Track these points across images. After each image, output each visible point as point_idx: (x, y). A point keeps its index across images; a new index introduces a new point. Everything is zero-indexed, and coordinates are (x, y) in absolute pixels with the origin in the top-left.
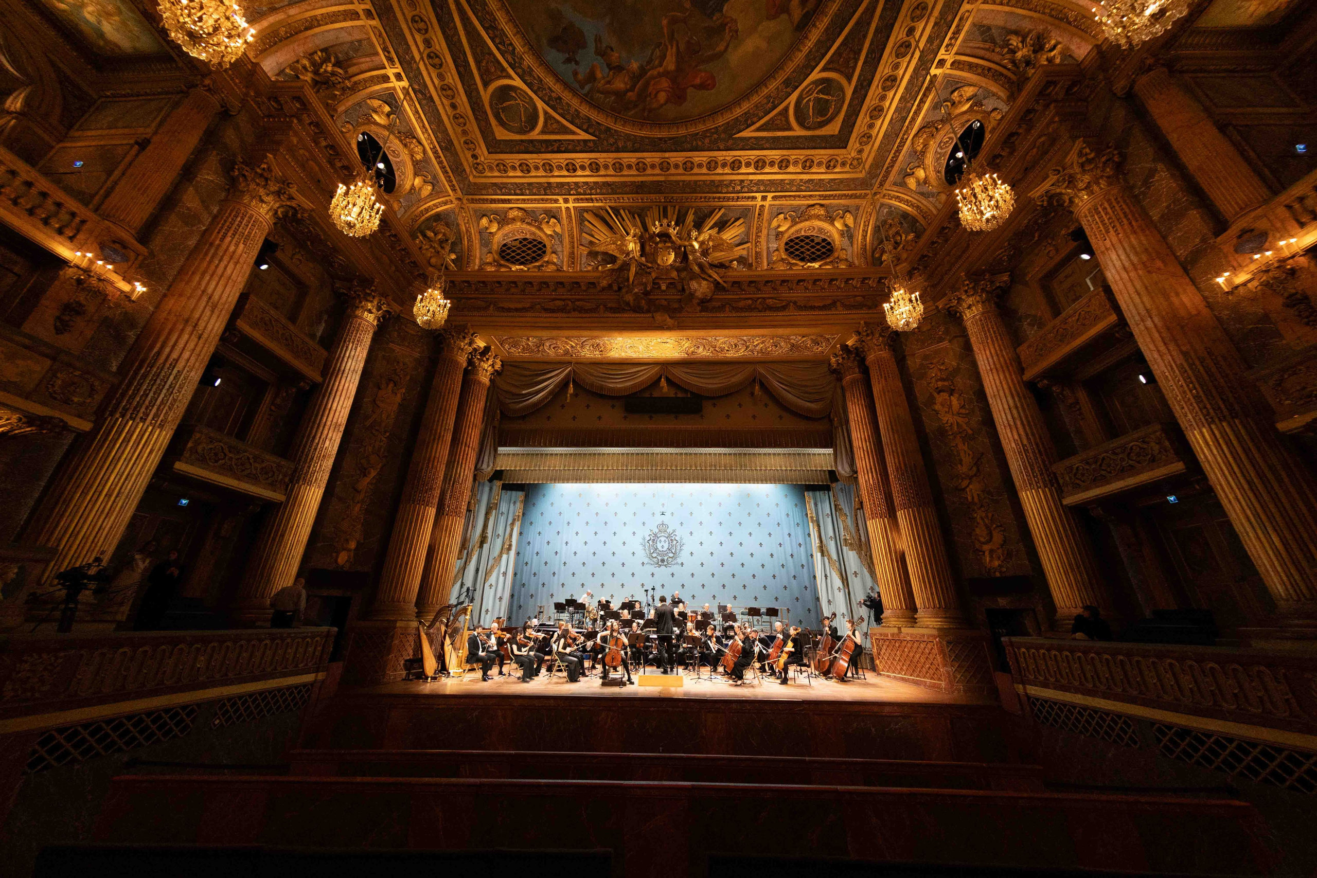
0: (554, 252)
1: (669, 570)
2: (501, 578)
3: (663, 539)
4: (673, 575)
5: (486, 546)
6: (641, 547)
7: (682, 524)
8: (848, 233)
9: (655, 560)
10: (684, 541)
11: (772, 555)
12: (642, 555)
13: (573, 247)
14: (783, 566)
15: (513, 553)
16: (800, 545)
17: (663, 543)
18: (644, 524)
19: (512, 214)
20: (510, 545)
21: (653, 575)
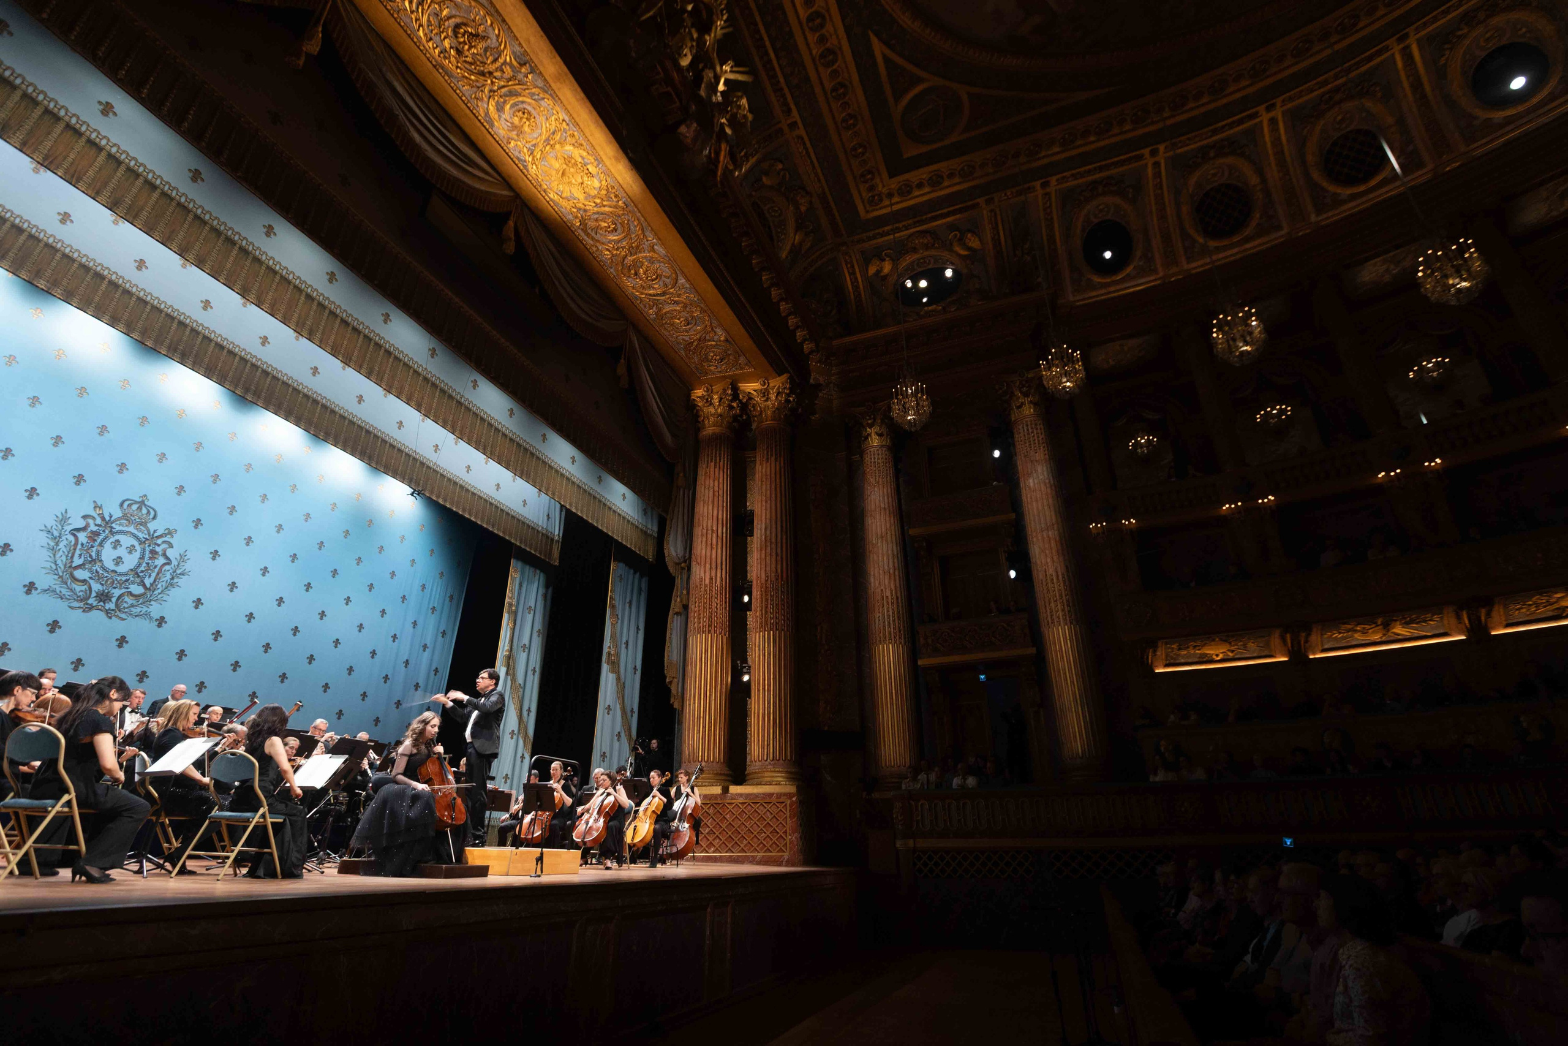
1: (118, 627)
3: (126, 541)
4: (122, 641)
6: (44, 539)
7: (198, 523)
9: (79, 588)
10: (187, 566)
11: (373, 653)
12: (34, 562)
14: (386, 678)
16: (425, 647)
17: (121, 552)
18: (79, 479)
21: (54, 626)
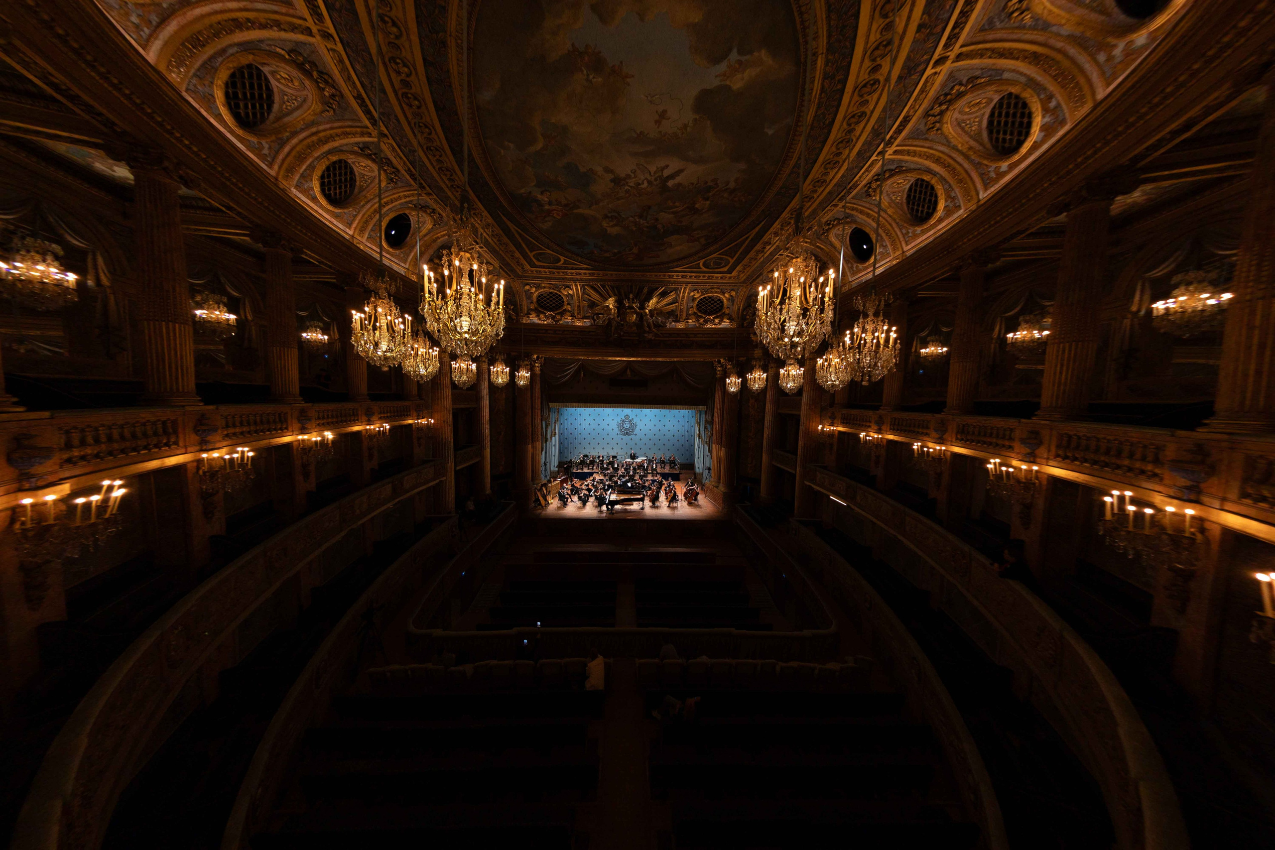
0: (568, 304)
1: (630, 437)
2: (553, 447)
3: (627, 423)
4: (631, 439)
5: (548, 443)
6: (616, 426)
7: (636, 415)
8: (732, 300)
9: (623, 432)
10: (637, 424)
11: (678, 431)
12: (617, 430)
13: (579, 302)
14: (683, 436)
15: (557, 436)
16: (692, 426)
17: (627, 425)
18: (618, 415)
19: (543, 285)
20: (555, 433)
21: (622, 439)
